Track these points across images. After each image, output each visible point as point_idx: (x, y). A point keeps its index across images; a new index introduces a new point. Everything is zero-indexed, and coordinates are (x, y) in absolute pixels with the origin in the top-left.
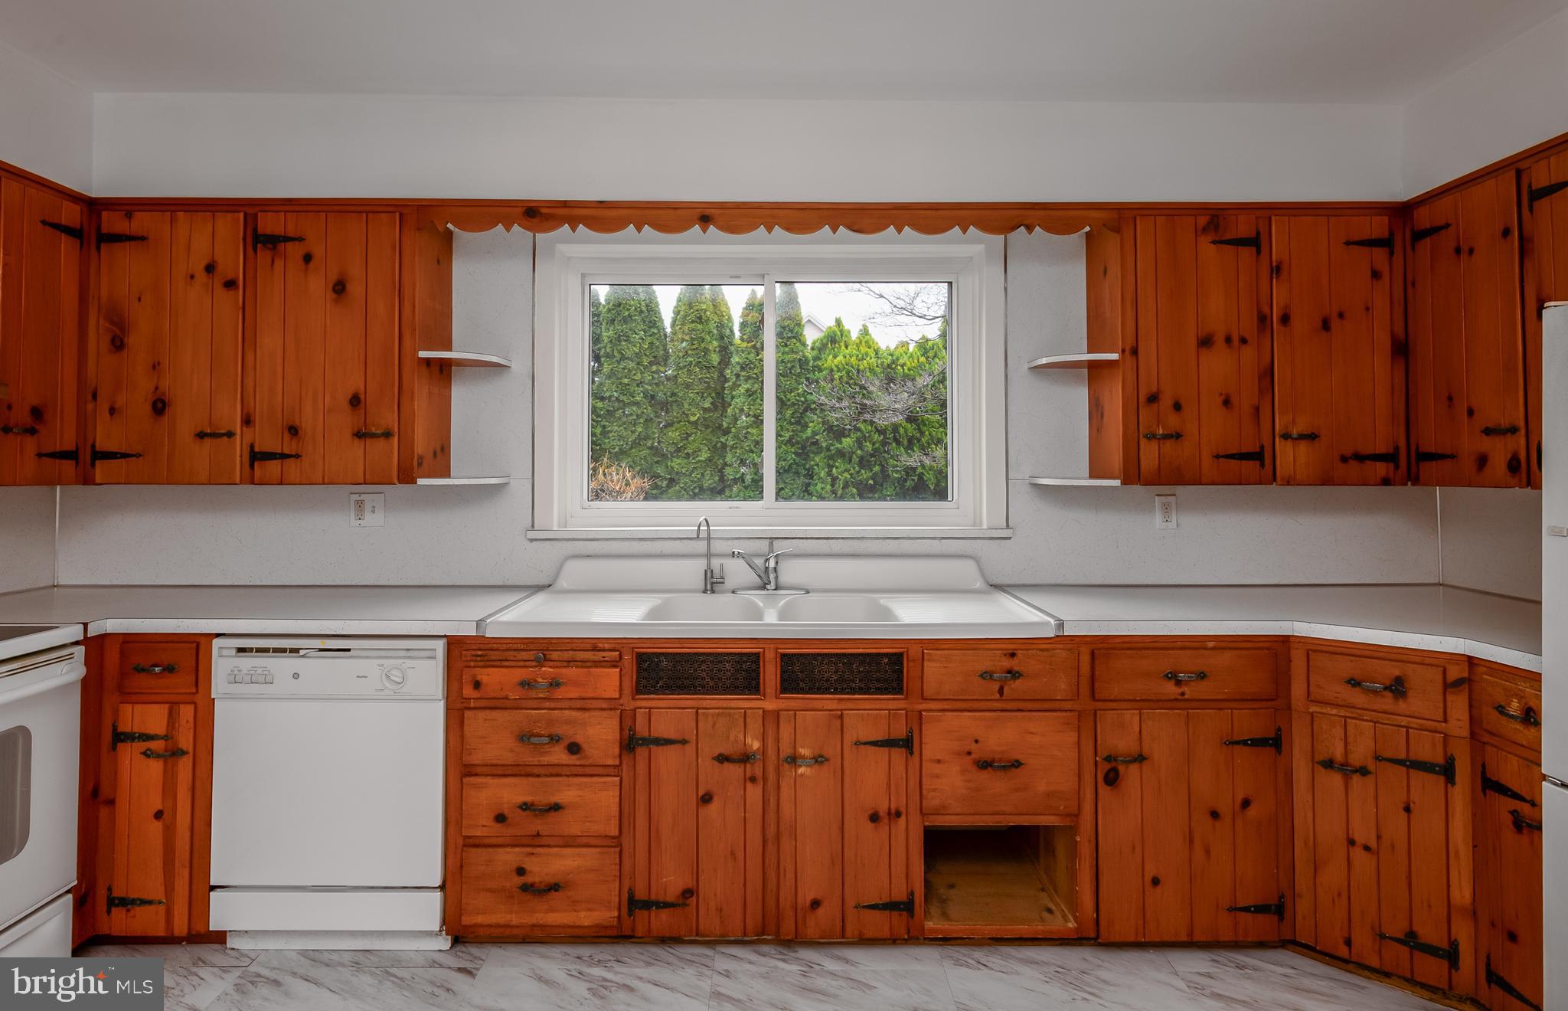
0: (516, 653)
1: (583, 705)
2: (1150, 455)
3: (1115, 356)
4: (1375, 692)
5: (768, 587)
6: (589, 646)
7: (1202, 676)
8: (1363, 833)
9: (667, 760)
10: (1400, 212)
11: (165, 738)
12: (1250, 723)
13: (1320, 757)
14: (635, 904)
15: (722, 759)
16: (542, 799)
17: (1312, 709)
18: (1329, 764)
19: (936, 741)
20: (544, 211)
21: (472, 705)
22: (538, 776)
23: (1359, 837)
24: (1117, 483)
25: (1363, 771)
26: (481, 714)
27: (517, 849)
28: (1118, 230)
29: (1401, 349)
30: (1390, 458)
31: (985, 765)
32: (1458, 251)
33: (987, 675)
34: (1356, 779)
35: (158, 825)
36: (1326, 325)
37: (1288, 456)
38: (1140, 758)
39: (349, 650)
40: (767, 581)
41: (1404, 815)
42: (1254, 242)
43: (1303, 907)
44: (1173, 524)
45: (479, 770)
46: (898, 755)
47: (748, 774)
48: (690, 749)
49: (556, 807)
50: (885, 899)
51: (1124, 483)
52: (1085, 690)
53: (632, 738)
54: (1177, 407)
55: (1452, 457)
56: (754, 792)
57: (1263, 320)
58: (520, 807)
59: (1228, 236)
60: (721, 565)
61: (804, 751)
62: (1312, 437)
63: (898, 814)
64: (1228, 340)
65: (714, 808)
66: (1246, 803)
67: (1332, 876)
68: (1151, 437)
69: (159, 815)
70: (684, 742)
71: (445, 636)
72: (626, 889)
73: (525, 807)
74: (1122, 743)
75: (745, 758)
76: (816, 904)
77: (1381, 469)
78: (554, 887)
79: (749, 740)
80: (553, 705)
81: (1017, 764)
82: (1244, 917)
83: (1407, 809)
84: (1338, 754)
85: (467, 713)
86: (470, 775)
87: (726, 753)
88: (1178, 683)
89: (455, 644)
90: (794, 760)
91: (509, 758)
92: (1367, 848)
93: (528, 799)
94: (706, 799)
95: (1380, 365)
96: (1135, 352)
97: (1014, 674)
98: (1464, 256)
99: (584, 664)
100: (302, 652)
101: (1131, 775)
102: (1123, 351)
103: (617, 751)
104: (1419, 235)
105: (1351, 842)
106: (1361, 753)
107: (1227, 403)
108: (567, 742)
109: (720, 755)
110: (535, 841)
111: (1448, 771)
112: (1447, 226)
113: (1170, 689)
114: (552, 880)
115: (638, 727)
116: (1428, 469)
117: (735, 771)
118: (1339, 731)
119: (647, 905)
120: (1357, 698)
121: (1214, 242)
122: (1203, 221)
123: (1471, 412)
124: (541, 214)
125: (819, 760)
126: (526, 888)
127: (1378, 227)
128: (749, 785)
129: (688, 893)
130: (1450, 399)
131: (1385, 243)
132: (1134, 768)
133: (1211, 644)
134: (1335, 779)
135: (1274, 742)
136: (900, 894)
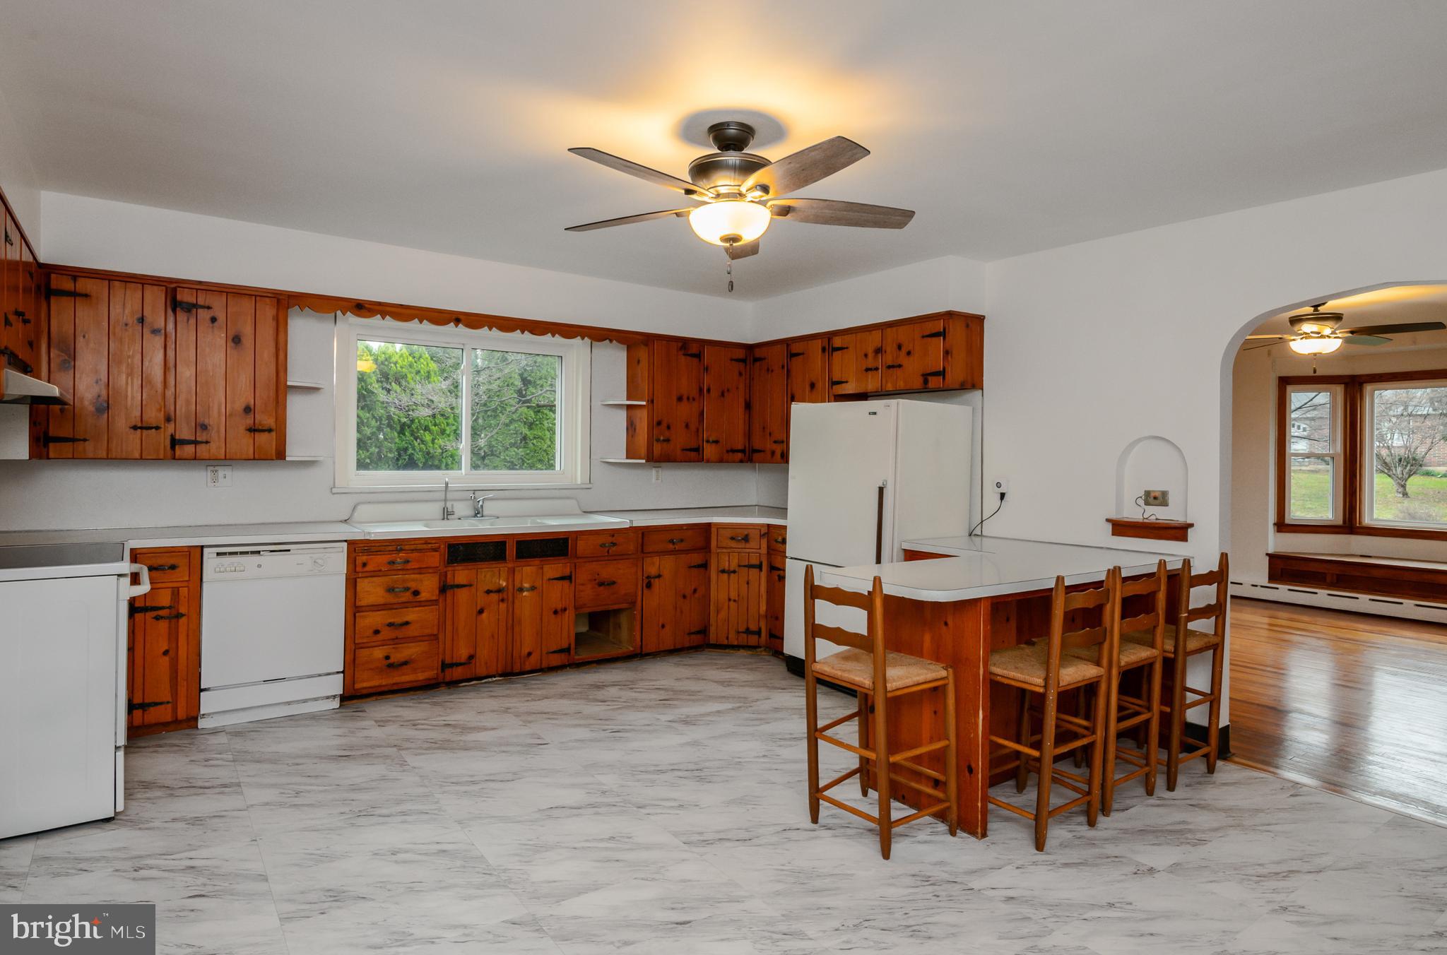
0: (386, 547)
1: (420, 571)
2: (657, 449)
3: (644, 403)
4: (739, 541)
5: (478, 515)
6: (423, 542)
7: (682, 541)
8: (733, 595)
9: (462, 595)
10: (750, 348)
11: (170, 607)
12: (696, 558)
13: (720, 569)
14: (445, 666)
15: (488, 592)
16: (398, 620)
17: (718, 551)
18: (723, 571)
19: (582, 576)
20: (366, 306)
21: (360, 576)
22: (396, 609)
23: (732, 598)
24: (644, 461)
25: (734, 572)
26: (366, 580)
27: (385, 647)
28: (646, 345)
29: (748, 406)
30: (743, 451)
31: (601, 584)
32: (768, 370)
33: (603, 545)
34: (732, 575)
35: (166, 660)
36: (723, 395)
37: (709, 450)
38: (659, 576)
39: (289, 550)
40: (478, 513)
41: (746, 586)
42: (698, 356)
43: (713, 629)
44: (659, 481)
45: (364, 609)
46: (566, 583)
47: (501, 598)
48: (473, 589)
49: (407, 623)
50: (559, 648)
51: (647, 461)
52: (640, 549)
53: (444, 586)
54: (669, 427)
55: (764, 451)
56: (503, 606)
57: (701, 390)
58: (388, 625)
59: (689, 353)
60: (452, 505)
61: (526, 585)
62: (716, 442)
63: (565, 609)
64: (688, 398)
65: (484, 615)
66: (695, 591)
67: (723, 614)
68: (658, 440)
69: (166, 653)
70: (471, 585)
71: (346, 541)
72: (440, 660)
73: (390, 625)
74: (653, 571)
75: (499, 591)
76: (529, 654)
77: (740, 455)
78: (405, 663)
79: (501, 582)
80: (404, 572)
81: (614, 583)
82: (693, 636)
83: (748, 583)
84: (727, 568)
85: (358, 580)
86: (359, 612)
87: (491, 589)
88: (674, 544)
89: (351, 543)
90: (521, 590)
91: (381, 601)
92: (735, 601)
93: (392, 620)
94: (481, 612)
95: (741, 410)
96: (652, 401)
97: (614, 544)
98: (770, 372)
99: (420, 551)
100: (261, 553)
101: (656, 583)
102: (648, 401)
103: (437, 592)
104: (756, 360)
105: (730, 600)
106: (733, 566)
107: (687, 426)
108: (413, 590)
109: (488, 590)
110: (396, 641)
111: (760, 567)
112: (764, 359)
113: (671, 546)
114: (403, 660)
115: (448, 580)
116: (756, 456)
117: (495, 597)
118: (727, 558)
119: (452, 665)
120: (733, 544)
121: (684, 355)
122: (680, 344)
123: (770, 434)
124: (365, 307)
125: (533, 588)
126: (391, 666)
127: (740, 354)
128: (501, 603)
129: (471, 657)
130: (764, 428)
131: (743, 361)
132: (657, 580)
133: (685, 528)
134: (726, 576)
135: (705, 566)
136: (565, 645)
